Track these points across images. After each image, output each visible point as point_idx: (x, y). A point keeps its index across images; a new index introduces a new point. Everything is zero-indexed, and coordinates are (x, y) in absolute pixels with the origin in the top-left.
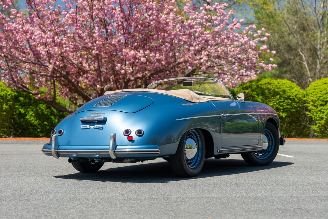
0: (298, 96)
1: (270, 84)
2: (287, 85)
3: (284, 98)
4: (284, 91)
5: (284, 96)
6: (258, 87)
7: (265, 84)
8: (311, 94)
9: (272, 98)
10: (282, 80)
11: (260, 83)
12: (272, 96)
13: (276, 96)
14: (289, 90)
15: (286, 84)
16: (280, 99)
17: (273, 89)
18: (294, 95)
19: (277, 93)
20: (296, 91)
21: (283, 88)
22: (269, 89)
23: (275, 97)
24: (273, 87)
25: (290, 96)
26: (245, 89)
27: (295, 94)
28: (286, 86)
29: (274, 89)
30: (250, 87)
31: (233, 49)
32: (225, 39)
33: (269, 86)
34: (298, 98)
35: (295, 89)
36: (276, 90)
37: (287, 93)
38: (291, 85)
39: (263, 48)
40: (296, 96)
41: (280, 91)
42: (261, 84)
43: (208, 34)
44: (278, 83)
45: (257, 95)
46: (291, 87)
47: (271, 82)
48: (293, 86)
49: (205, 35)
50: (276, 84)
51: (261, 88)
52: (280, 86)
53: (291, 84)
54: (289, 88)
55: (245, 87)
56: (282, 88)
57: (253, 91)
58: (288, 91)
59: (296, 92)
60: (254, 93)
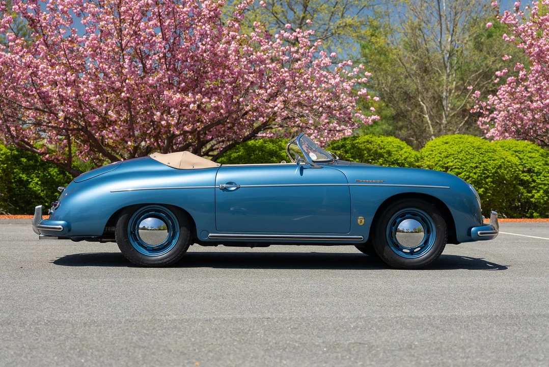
0: (408, 160)
1: (370, 143)
2: (394, 145)
3: (389, 162)
4: (389, 153)
5: (389, 159)
6: (353, 146)
7: (364, 142)
8: (427, 157)
9: (373, 161)
10: (387, 138)
11: (357, 141)
12: (372, 160)
13: (379, 159)
14: (396, 151)
15: (393, 144)
16: (383, 163)
17: (374, 149)
18: (403, 158)
19: (381, 156)
20: (406, 152)
21: (389, 148)
22: (369, 150)
23: (376, 161)
24: (374, 148)
25: (397, 160)
26: (337, 150)
27: (404, 157)
28: (393, 146)
29: (376, 150)
30: (343, 146)
31: (319, 94)
32: (308, 79)
33: (369, 146)
34: (408, 162)
35: (404, 150)
36: (379, 151)
37: (393, 155)
38: (399, 145)
39: (361, 93)
40: (405, 159)
41: (384, 153)
42: (357, 143)
43: (286, 72)
44: (382, 142)
45: (352, 157)
46: (400, 147)
47: (373, 139)
48: (402, 146)
49: (281, 73)
50: (379, 142)
51: (359, 148)
52: (384, 145)
53: (399, 143)
54: (396, 149)
55: (336, 147)
56: (387, 149)
57: (346, 152)
58: (396, 153)
59: (407, 154)
60: (348, 155)
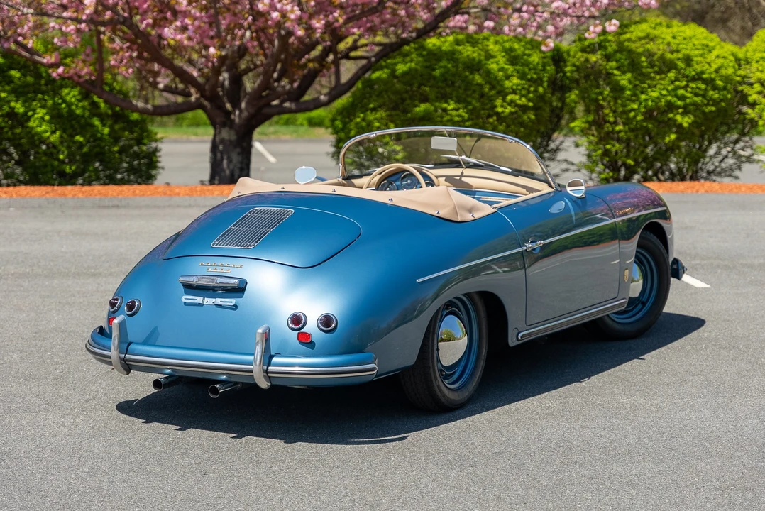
0: (723, 72)
1: (652, 40)
2: (696, 43)
3: (687, 77)
4: (688, 60)
5: (687, 72)
6: (621, 48)
7: (640, 39)
8: (757, 62)
9: (658, 77)
10: (683, 28)
11: (628, 36)
12: (657, 73)
13: (669, 71)
14: (701, 55)
15: (693, 40)
16: (677, 79)
17: (660, 53)
18: (713, 70)
19: (671, 66)
20: (718, 57)
21: (687, 50)
22: (650, 54)
23: (663, 76)
24: (659, 49)
25: (702, 72)
26: (589, 53)
27: (714, 66)
28: (694, 45)
29: (662, 55)
30: (601, 46)
33: (651, 46)
34: (722, 76)
35: (715, 53)
36: (669, 56)
37: (694, 63)
38: (705, 42)
40: (717, 71)
41: (679, 59)
42: (629, 40)
44: (674, 38)
45: (618, 68)
46: (707, 46)
47: (656, 32)
48: (711, 44)
50: (669, 38)
51: (630, 51)
52: (678, 45)
53: (705, 38)
54: (701, 52)
55: (589, 46)
56: (684, 52)
57: (608, 58)
58: (700, 59)
59: (720, 61)
60: (610, 64)
